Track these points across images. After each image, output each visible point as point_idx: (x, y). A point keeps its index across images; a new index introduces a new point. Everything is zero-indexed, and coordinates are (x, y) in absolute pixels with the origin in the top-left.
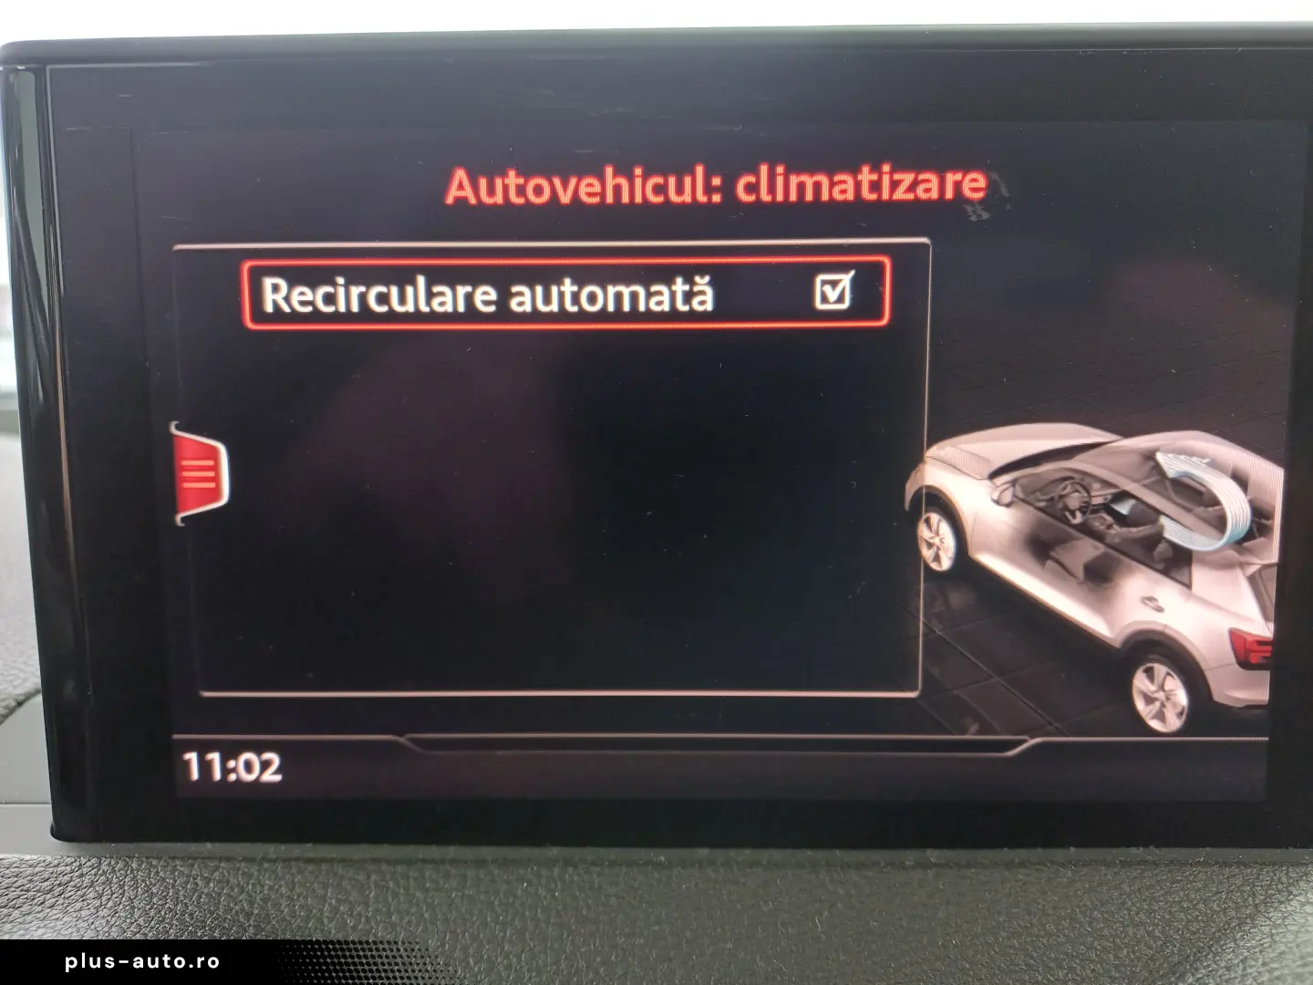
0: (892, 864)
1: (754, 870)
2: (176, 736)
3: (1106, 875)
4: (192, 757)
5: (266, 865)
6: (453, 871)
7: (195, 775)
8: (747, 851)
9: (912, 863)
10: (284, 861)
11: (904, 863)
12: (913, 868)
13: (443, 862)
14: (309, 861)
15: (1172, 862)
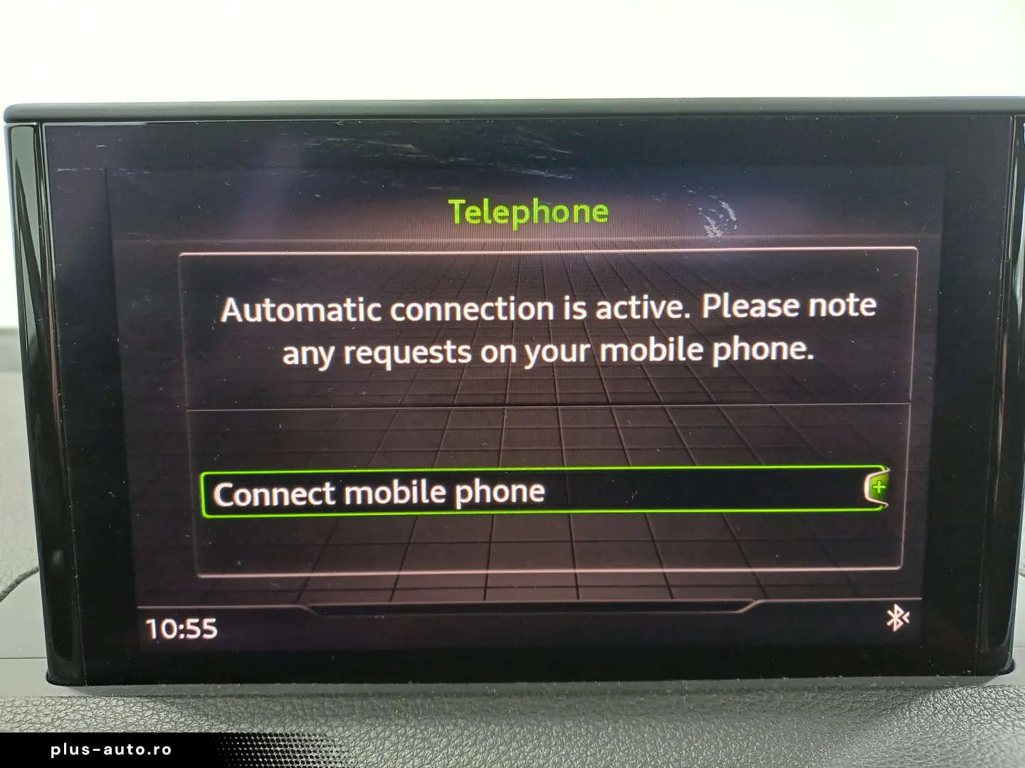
0: (657, 692)
1: (560, 698)
2: (139, 607)
3: (807, 698)
4: (152, 622)
5: (209, 701)
6: (345, 703)
7: (154, 636)
8: (555, 684)
9: (671, 691)
10: (222, 697)
11: (664, 691)
12: (671, 694)
13: (336, 696)
14: (240, 696)
15: (854, 687)
